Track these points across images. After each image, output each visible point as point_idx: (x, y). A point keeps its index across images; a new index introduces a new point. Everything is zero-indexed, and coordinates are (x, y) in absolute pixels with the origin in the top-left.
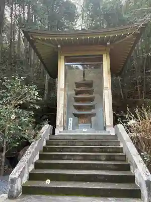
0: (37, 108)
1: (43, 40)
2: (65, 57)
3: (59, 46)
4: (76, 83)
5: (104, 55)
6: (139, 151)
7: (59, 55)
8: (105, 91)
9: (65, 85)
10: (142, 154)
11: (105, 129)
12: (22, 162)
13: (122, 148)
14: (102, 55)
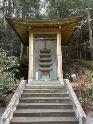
0: (17, 71)
1: (20, 24)
2: (34, 35)
3: (30, 28)
4: (40, 51)
5: (57, 34)
6: (78, 97)
7: (30, 33)
8: (58, 56)
9: (34, 52)
10: (80, 98)
11: (58, 79)
12: (9, 107)
13: (68, 94)
14: (56, 34)
